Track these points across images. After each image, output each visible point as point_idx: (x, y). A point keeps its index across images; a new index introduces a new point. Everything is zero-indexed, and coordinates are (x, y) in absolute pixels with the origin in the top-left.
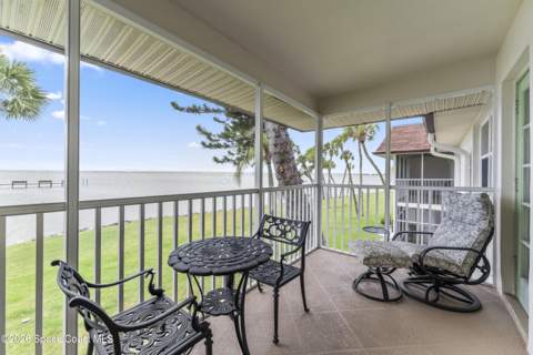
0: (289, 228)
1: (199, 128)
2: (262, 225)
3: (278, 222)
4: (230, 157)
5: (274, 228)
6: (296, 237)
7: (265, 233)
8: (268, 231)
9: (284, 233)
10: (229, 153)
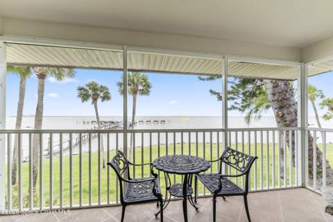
0: (241, 159)
1: (211, 91)
2: (224, 153)
3: (235, 153)
4: (236, 106)
5: (232, 157)
6: (243, 167)
7: (225, 159)
8: (227, 159)
9: (238, 162)
10: (236, 103)
